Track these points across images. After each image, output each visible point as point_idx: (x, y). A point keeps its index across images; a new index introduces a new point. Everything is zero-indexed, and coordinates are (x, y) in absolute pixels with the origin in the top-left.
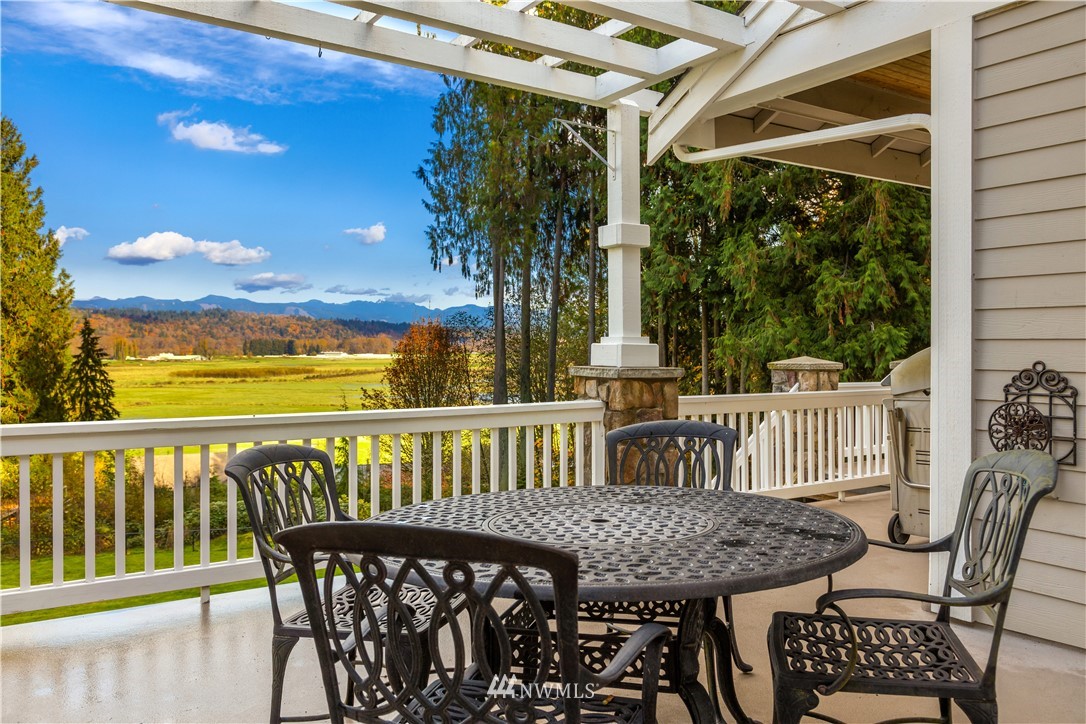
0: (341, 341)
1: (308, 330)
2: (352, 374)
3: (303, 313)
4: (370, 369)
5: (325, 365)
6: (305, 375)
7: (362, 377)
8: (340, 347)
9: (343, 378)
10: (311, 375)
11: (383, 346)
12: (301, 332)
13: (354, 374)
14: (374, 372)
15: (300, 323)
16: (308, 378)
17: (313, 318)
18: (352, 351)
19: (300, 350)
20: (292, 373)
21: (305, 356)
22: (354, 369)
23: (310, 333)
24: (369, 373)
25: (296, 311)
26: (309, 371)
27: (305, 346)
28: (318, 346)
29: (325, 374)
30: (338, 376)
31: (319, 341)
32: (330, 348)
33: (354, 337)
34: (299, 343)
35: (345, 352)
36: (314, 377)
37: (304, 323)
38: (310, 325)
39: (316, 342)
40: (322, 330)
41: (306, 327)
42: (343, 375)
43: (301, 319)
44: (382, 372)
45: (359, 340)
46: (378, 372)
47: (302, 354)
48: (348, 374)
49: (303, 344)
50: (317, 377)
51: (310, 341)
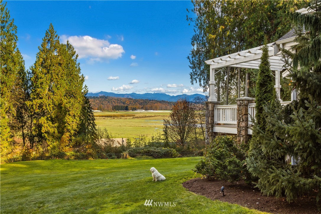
0: (142, 106)
1: (132, 102)
2: (147, 117)
3: (130, 97)
4: (152, 115)
5: (138, 114)
6: (133, 117)
7: (150, 118)
8: (142, 108)
9: (144, 118)
10: (134, 117)
12: (130, 103)
13: (148, 117)
14: (154, 116)
16: (133, 118)
17: (133, 99)
18: (146, 109)
19: (130, 109)
20: (128, 116)
21: (131, 111)
22: (147, 115)
23: (133, 104)
24: (152, 116)
25: (128, 96)
26: (133, 116)
27: (131, 108)
28: (135, 108)
29: (139, 117)
30: (143, 117)
31: (136, 106)
32: (139, 108)
33: (146, 105)
34: (130, 107)
35: (144, 110)
36: (135, 118)
37: (131, 100)
38: (133, 101)
39: (134, 106)
40: (136, 102)
41: (131, 101)
42: (144, 117)
43: (130, 99)
44: (156, 116)
45: (148, 106)
46: (155, 116)
47: (131, 110)
48: (146, 117)
49: (131, 107)
50: (136, 118)
51: (133, 106)
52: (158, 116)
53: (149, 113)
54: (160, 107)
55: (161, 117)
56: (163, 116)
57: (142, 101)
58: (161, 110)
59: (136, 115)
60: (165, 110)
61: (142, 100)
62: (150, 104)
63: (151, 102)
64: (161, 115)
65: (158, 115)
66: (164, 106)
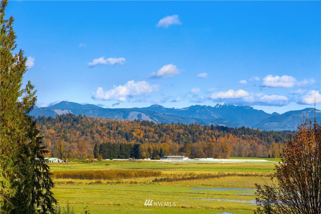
0: (182, 145)
1: (151, 134)
2: (196, 178)
3: (145, 118)
4: (213, 173)
5: (169, 169)
6: (154, 178)
7: (206, 180)
8: (181, 152)
9: (188, 181)
10: (159, 178)
11: (223, 151)
12: (145, 137)
13: (198, 177)
14: (217, 177)
15: (143, 127)
16: (156, 180)
17: (156, 123)
18: (194, 155)
19: (144, 154)
20: (141, 176)
21: (149, 159)
22: (198, 173)
23: (153, 137)
24: (213, 177)
25: (139, 116)
26: (155, 174)
27: (149, 150)
28: (161, 150)
29: (172, 177)
30: (184, 179)
31: (162, 145)
32: (173, 152)
33: (194, 141)
34: (144, 147)
35: (186, 156)
36: (161, 180)
37: (147, 128)
38: (153, 130)
39: (159, 146)
40: (164, 134)
41: (150, 131)
42: (188, 179)
43: (145, 123)
44: (225, 175)
45: (200, 145)
46: (221, 176)
47: (147, 158)
48: (192, 178)
49: (147, 148)
50: (165, 180)
51: (154, 145)
52: (229, 175)
53: (203, 166)
54: (234, 148)
55: (239, 178)
56: (246, 175)
57: (181, 131)
58: (240, 156)
59: (163, 172)
60: (249, 156)
61: (180, 128)
62: (204, 139)
63: (208, 134)
64: (240, 173)
65: (231, 173)
66: (246, 145)
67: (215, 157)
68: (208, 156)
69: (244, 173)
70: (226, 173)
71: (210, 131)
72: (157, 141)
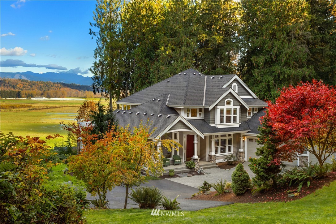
0: (42, 92)
1: (26, 86)
2: (49, 108)
3: (24, 78)
4: (57, 105)
5: (36, 103)
6: (28, 108)
7: (54, 109)
8: (42, 95)
9: (45, 110)
10: (31, 108)
11: (62, 94)
12: (23, 87)
13: (50, 108)
14: (59, 107)
15: (22, 82)
16: (29, 110)
17: (29, 80)
18: (48, 96)
19: (23, 96)
20: (22, 107)
21: (26, 98)
22: (50, 105)
23: (28, 88)
24: (57, 107)
25: (20, 76)
26: (29, 106)
27: (26, 94)
28: (32, 94)
29: (37, 108)
30: (43, 109)
31: (32, 91)
32: (37, 95)
33: (48, 90)
34: (23, 92)
35: (44, 97)
36: (32, 109)
37: (25, 83)
38: (28, 84)
39: (31, 92)
40: (34, 86)
41: (26, 84)
42: (45, 109)
43: (23, 81)
44: (63, 107)
45: (51, 91)
46: (61, 107)
47: (25, 98)
48: (47, 108)
49: (24, 93)
50: (34, 109)
51: (28, 91)
52: (65, 106)
53: (53, 102)
54: (68, 93)
55: (70, 108)
56: (73, 107)
57: (42, 85)
58: (70, 97)
59: (33, 105)
60: (75, 97)
61: (42, 83)
62: (54, 89)
63: (55, 86)
64: (70, 105)
65: (66, 105)
66: (74, 91)
67: (59, 97)
68: (55, 97)
69: (72, 105)
70: (64, 105)
71: (56, 85)
72: (30, 89)
